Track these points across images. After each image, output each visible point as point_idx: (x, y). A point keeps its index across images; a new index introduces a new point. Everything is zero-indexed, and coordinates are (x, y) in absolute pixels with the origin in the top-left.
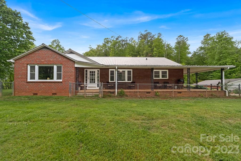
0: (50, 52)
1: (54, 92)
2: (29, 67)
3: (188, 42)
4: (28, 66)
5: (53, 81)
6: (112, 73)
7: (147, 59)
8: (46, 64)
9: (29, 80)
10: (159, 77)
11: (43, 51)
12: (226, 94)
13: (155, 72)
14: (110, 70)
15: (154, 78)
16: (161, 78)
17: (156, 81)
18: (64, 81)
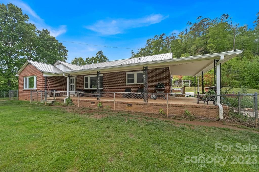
6: (87, 79)
7: (140, 59)
9: (24, 89)
10: (133, 82)
11: (29, 66)
12: (219, 115)
13: (128, 75)
14: (85, 76)
15: (127, 84)
16: (135, 83)
17: (129, 87)
18: (38, 89)
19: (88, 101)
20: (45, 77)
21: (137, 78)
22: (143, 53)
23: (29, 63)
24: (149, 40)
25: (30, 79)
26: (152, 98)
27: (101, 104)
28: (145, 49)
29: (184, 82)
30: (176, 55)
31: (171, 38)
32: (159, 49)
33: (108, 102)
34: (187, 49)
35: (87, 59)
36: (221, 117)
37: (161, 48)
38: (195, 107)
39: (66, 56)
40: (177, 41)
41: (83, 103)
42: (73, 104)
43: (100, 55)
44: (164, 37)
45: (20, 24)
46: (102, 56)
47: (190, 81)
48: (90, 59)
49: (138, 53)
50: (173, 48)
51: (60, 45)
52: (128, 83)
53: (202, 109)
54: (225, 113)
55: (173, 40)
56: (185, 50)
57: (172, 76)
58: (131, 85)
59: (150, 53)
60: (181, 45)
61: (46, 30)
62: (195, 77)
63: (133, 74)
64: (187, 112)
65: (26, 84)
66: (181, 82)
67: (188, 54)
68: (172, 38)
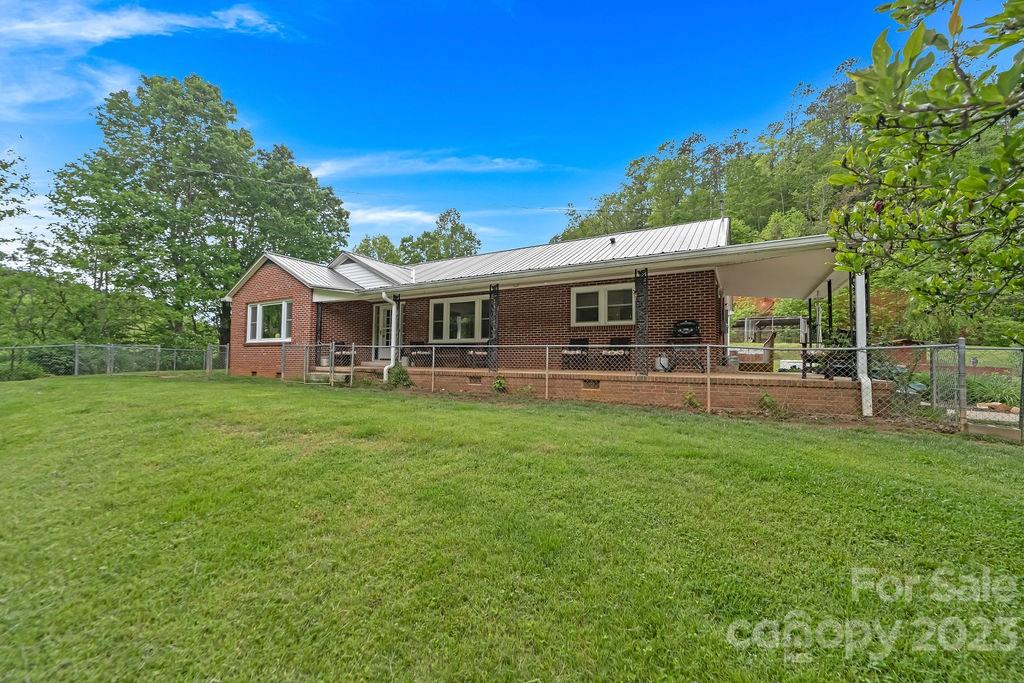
1: (279, 368)
2: (250, 309)
4: (249, 307)
5: (281, 341)
6: (439, 309)
7: (613, 241)
9: (248, 340)
10: (596, 319)
11: (269, 269)
12: (861, 404)
13: (579, 296)
14: (433, 302)
15: (574, 323)
16: (603, 320)
17: (581, 335)
18: (294, 342)
19: (461, 376)
20: (317, 303)
21: (609, 303)
22: (612, 213)
23: (269, 261)
24: (636, 162)
25: (266, 310)
26: (658, 367)
27: (503, 381)
28: (621, 195)
29: (782, 323)
30: (750, 216)
31: (729, 150)
32: (679, 196)
33: (523, 377)
34: (795, 193)
35: (404, 241)
36: (868, 411)
37: (688, 192)
38: (793, 385)
39: (343, 234)
40: (754, 162)
41: (444, 380)
42: (412, 384)
43: (449, 225)
44: (699, 149)
45: (217, 136)
46: (457, 229)
47: (802, 321)
48: (415, 240)
49: (594, 212)
50: (736, 192)
51: (327, 195)
52: (578, 320)
53: (814, 391)
54: (880, 401)
55: (734, 156)
56: (787, 196)
57: (728, 299)
58: (589, 329)
59: (642, 209)
60: (768, 180)
61: (283, 147)
62: (810, 300)
63: (596, 295)
64: (767, 399)
65: (254, 327)
66: (768, 324)
67: (799, 213)
68: (732, 151)
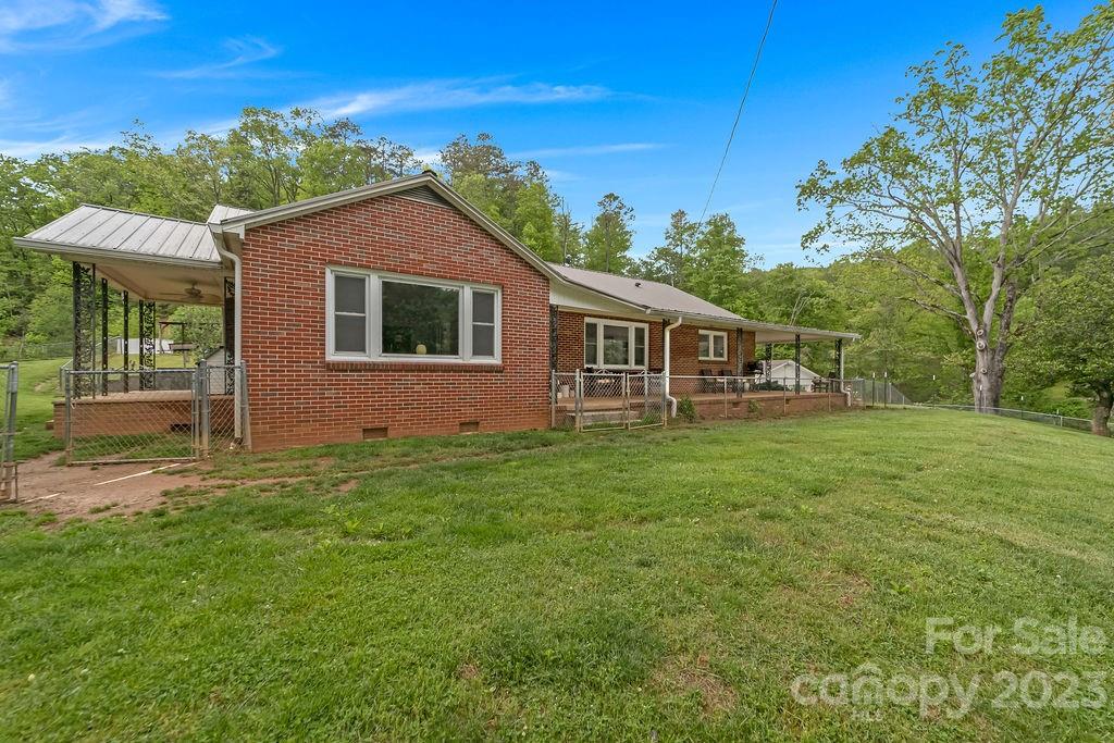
0: (451, 218)
1: (469, 413)
2: (330, 282)
3: (630, 225)
4: (328, 271)
5: (460, 361)
7: (638, 285)
8: (431, 276)
9: (332, 356)
10: (707, 355)
16: (712, 356)
21: (714, 345)
